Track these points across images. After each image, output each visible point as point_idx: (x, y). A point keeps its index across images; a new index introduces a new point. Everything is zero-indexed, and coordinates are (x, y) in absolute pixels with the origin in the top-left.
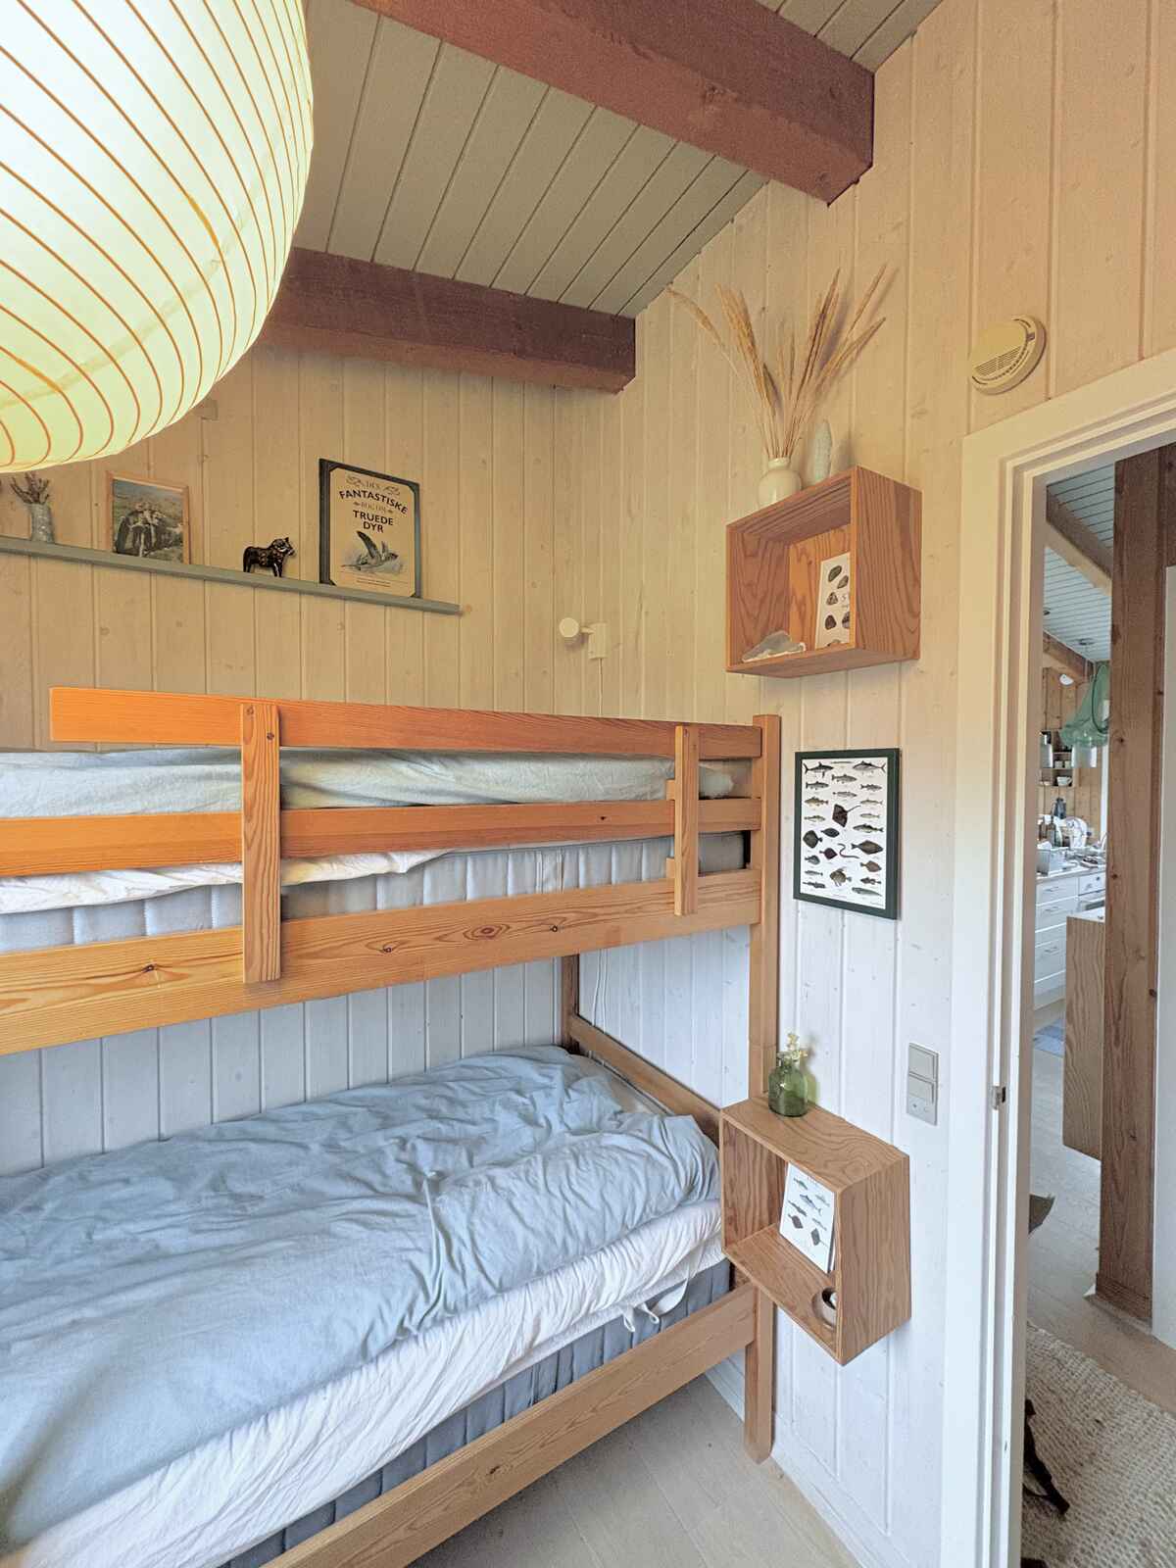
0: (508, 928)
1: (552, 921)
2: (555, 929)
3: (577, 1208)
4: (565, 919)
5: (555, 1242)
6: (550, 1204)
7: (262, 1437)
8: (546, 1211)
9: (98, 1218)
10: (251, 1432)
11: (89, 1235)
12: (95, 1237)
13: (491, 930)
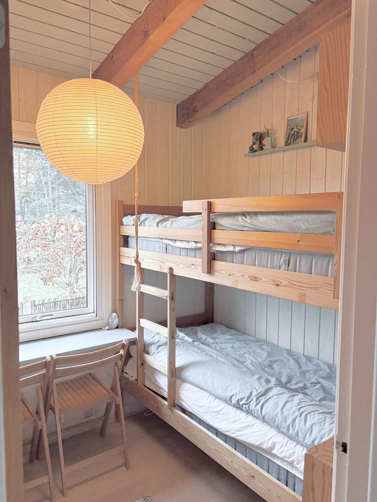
0: (262, 279)
1: (277, 282)
2: (278, 285)
3: (301, 420)
4: (282, 282)
5: (286, 423)
6: (294, 412)
7: (213, 401)
8: (292, 411)
9: (249, 352)
10: (213, 398)
11: (244, 354)
12: (245, 355)
13: (256, 278)
